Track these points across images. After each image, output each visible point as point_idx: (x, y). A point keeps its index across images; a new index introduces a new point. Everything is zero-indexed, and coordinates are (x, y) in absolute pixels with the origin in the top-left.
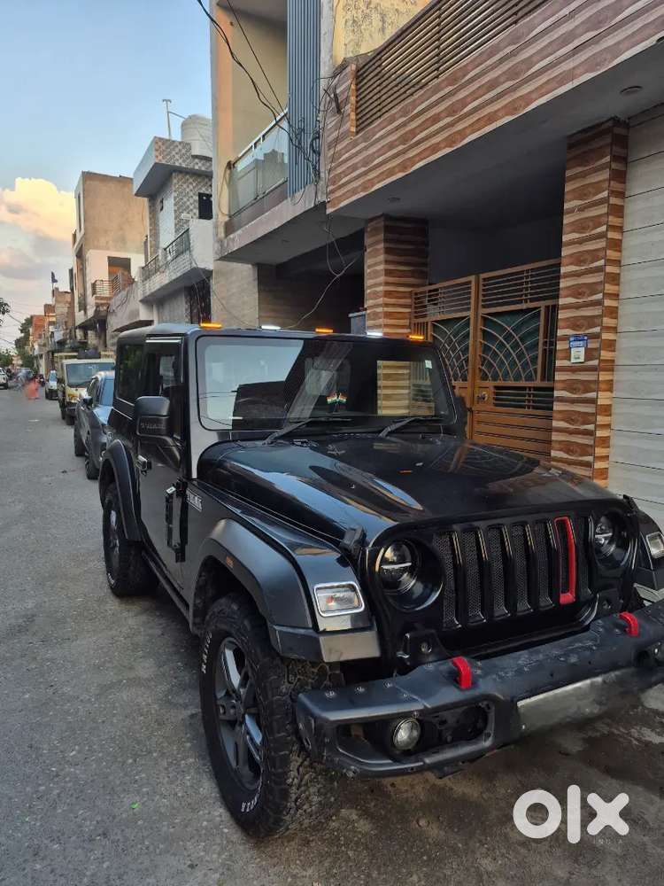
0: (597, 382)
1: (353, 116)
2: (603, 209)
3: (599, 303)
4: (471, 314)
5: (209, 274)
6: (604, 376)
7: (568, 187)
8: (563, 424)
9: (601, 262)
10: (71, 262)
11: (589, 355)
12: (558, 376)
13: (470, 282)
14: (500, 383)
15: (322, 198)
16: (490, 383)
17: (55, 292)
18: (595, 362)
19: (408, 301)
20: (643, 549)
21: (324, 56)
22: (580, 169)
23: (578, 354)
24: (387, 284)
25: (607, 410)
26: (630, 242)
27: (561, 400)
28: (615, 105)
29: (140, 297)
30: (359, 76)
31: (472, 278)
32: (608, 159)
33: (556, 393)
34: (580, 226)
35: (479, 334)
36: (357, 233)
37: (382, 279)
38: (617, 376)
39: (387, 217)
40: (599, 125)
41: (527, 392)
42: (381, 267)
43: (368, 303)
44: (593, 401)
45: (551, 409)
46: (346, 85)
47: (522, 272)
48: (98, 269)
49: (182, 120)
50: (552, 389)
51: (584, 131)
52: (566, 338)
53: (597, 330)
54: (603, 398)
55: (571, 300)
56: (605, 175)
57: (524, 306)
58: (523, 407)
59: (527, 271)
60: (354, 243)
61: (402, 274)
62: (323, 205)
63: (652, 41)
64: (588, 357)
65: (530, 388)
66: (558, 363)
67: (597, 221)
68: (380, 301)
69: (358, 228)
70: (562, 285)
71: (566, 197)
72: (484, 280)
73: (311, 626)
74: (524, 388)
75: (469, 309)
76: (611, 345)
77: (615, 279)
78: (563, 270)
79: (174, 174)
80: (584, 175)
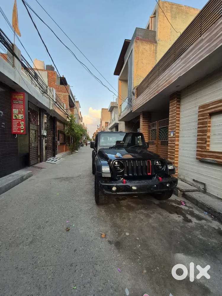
0: (175, 140)
1: (136, 96)
2: (175, 108)
3: (175, 125)
4: (157, 128)
5: (118, 124)
6: (176, 139)
7: (170, 104)
8: (170, 148)
9: (175, 118)
10: (100, 123)
11: (174, 135)
12: (169, 139)
14: (162, 141)
15: (132, 110)
16: (160, 141)
17: (98, 128)
18: (175, 136)
19: (147, 126)
20: (167, 167)
21: (132, 86)
22: (172, 101)
23: (172, 135)
24: (143, 123)
25: (178, 145)
26: (182, 113)
28: (175, 89)
29: (109, 128)
30: (137, 89)
31: (157, 122)
32: (176, 99)
33: (169, 142)
34: (172, 111)
35: (158, 131)
38: (180, 139)
39: (143, 112)
42: (142, 121)
43: (140, 127)
44: (174, 143)
45: (168, 145)
46: (135, 91)
48: (104, 124)
49: (116, 99)
50: (168, 142)
52: (170, 132)
53: (175, 130)
54: (176, 143)
55: (171, 125)
56: (176, 101)
57: (165, 126)
60: (138, 117)
61: (146, 122)
63: (177, 79)
64: (173, 135)
66: (169, 136)
67: (175, 110)
68: (142, 127)
69: (138, 115)
70: (169, 122)
71: (170, 106)
72: (159, 122)
74: (165, 142)
76: (178, 133)
77: (179, 120)
78: (169, 119)
79: (114, 108)
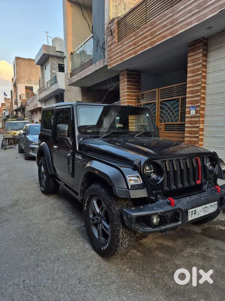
0: (199, 121)
1: (117, 37)
2: (200, 66)
3: (200, 96)
4: (156, 101)
6: (201, 119)
7: (189, 59)
8: (188, 135)
9: (200, 83)
11: (196, 112)
12: (186, 120)
13: (156, 91)
14: (166, 123)
15: (106, 64)
16: (163, 123)
17: (5, 99)
18: (199, 115)
19: (134, 98)
21: (106, 17)
22: (193, 53)
23: (193, 112)
24: (128, 92)
25: (202, 130)
26: (209, 76)
27: (188, 127)
28: (204, 33)
29: (38, 100)
30: (119, 23)
31: (157, 89)
32: (202, 50)
33: (186, 125)
34: (193, 72)
35: (159, 107)
36: (117, 75)
37: (126, 90)
38: (205, 119)
39: (127, 70)
40: (198, 39)
41: (176, 125)
42: (126, 86)
43: (121, 99)
44: (198, 127)
45: (184, 131)
46: (114, 26)
47: (173, 87)
48: (21, 90)
49: (52, 39)
50: (184, 124)
51: (194, 41)
52: (189, 107)
53: (199, 104)
54: (201, 126)
55: (190, 95)
56: (201, 55)
57: (174, 98)
58: (174, 131)
59: (175, 87)
60: (116, 79)
61: (132, 89)
62: (107, 66)
64: (196, 113)
65: (176, 124)
66: (186, 115)
67: (198, 70)
68: (126, 97)
70: (187, 90)
71: (188, 62)
72: (161, 90)
73: (126, 188)
74: (174, 125)
75: (156, 100)
76: (203, 109)
77: (204, 88)
78: (187, 86)
79: (50, 57)
80: (194, 55)
